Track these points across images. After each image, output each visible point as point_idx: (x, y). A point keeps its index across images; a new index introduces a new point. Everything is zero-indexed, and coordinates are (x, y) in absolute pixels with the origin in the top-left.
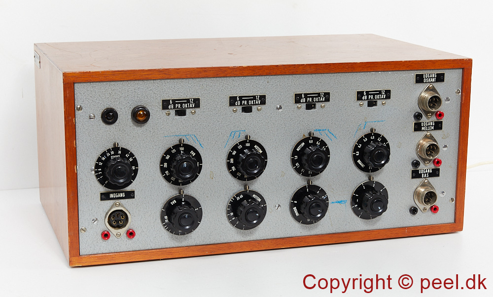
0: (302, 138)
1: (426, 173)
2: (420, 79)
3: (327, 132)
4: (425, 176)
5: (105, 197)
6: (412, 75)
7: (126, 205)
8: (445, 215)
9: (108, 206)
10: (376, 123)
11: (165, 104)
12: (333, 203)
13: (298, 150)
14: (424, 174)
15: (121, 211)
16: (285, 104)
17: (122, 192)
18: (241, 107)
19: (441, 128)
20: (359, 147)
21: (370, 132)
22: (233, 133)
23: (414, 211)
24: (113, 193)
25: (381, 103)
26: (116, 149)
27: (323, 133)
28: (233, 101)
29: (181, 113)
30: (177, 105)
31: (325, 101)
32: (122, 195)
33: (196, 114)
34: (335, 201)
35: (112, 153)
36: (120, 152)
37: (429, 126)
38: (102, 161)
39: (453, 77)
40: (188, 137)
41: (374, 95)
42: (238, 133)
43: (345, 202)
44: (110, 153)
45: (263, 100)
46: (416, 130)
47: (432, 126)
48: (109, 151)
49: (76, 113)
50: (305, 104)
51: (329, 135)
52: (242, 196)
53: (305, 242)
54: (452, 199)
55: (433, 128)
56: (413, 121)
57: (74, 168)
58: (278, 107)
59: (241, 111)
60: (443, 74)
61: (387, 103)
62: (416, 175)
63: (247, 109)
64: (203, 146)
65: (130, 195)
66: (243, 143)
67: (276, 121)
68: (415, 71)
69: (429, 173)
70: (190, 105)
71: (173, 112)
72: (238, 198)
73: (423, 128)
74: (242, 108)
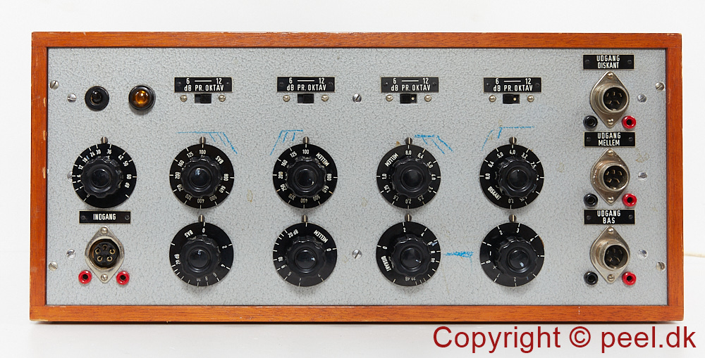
0: (394, 146)
1: (611, 217)
2: (590, 63)
3: (435, 139)
4: (609, 221)
5: (86, 218)
6: (578, 55)
7: (118, 232)
8: (651, 291)
9: (90, 232)
10: (518, 130)
11: (180, 84)
12: (449, 254)
13: (387, 164)
14: (607, 218)
15: (110, 241)
16: (366, 93)
17: (112, 213)
18: (296, 94)
19: (633, 144)
20: (491, 166)
21: (508, 143)
22: (284, 133)
23: (591, 279)
24: (98, 213)
25: (526, 98)
26: (104, 146)
27: (429, 141)
28: (282, 84)
29: (204, 98)
30: (196, 87)
31: (431, 91)
32: (112, 217)
33: (226, 102)
34: (452, 252)
35: (99, 152)
36: (109, 152)
37: (611, 139)
38: (83, 164)
39: (649, 63)
40: (213, 135)
41: (513, 85)
42: (290, 135)
43: (470, 254)
44: (95, 153)
45: (330, 84)
46: (587, 144)
47: (617, 139)
48: (94, 148)
49: (49, 92)
50: (398, 94)
51: (440, 144)
52: (296, 232)
53: (403, 315)
54: (661, 265)
55: (618, 142)
56: (583, 130)
57: (41, 170)
58: (356, 96)
59: (296, 99)
60: (632, 57)
61: (536, 99)
62: (592, 218)
63: (306, 98)
64: (236, 150)
65: (124, 218)
66: (298, 148)
67: (352, 118)
68: (583, 50)
69: (616, 218)
70: (216, 87)
71: (191, 96)
72: (290, 235)
73: (600, 143)
74: (298, 95)
